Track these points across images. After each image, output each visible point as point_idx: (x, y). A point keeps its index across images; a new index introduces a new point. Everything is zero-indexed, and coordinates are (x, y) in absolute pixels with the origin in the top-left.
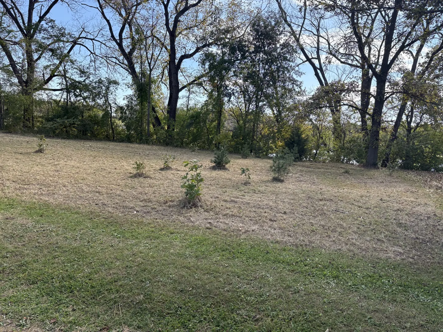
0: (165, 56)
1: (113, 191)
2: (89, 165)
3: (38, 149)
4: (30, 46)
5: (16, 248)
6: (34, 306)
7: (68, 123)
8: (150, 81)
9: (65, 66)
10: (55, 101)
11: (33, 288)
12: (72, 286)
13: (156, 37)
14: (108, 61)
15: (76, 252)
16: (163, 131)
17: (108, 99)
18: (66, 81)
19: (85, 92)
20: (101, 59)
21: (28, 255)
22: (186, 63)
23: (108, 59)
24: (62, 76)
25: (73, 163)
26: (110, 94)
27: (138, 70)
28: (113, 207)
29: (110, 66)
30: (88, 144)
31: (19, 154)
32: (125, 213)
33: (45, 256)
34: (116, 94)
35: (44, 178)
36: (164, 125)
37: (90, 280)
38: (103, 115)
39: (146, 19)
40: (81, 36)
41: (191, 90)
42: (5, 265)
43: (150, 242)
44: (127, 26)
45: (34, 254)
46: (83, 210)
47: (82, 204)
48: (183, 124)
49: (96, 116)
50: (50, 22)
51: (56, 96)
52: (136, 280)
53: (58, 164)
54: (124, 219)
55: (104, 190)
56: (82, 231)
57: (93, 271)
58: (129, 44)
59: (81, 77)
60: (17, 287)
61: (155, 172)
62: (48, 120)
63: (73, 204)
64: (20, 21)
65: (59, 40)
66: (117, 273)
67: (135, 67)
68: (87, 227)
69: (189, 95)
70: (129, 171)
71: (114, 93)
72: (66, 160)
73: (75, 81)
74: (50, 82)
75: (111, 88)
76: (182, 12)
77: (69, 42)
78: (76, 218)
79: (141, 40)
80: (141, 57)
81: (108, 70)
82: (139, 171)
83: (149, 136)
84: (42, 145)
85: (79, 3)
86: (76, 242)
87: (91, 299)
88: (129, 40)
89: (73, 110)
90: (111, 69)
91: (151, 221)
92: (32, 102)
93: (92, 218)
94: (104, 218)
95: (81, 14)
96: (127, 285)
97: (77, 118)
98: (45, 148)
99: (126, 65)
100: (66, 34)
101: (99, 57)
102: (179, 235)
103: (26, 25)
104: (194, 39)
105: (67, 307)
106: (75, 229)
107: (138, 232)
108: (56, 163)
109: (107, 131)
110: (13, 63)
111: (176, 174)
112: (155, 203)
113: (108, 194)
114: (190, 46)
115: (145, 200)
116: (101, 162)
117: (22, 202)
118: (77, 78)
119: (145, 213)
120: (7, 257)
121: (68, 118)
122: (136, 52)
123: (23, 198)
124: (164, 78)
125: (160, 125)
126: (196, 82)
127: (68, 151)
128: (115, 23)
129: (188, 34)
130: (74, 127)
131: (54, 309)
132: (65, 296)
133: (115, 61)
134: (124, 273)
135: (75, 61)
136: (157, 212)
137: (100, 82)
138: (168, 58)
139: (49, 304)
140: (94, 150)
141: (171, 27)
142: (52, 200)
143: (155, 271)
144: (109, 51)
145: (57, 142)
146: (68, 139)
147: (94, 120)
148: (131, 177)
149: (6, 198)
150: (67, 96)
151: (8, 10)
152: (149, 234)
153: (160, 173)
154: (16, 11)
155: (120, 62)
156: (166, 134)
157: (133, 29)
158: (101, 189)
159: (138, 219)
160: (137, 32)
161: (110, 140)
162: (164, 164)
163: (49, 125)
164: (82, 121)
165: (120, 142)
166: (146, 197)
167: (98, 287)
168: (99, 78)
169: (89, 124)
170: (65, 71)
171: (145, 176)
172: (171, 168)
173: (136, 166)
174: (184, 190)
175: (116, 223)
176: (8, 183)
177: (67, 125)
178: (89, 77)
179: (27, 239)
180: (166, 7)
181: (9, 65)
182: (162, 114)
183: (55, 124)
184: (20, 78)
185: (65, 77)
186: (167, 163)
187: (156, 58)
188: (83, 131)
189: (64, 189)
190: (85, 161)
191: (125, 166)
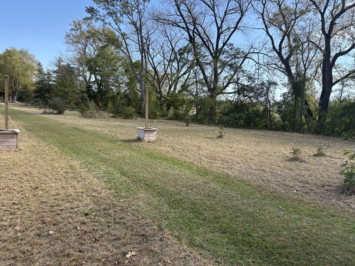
0: (320, 56)
1: (275, 171)
2: (254, 148)
3: (219, 135)
4: (217, 64)
5: (212, 204)
6: (225, 250)
7: (238, 116)
8: (305, 79)
9: (238, 75)
10: (229, 101)
11: (224, 237)
12: (251, 242)
13: (311, 42)
14: (269, 67)
15: (251, 216)
16: (314, 121)
17: (268, 97)
18: (238, 86)
19: (251, 93)
20: (263, 66)
21: (219, 211)
22: (340, 60)
23: (269, 66)
24: (236, 82)
25: (242, 146)
26: (270, 93)
27: (293, 71)
28: (276, 184)
29: (270, 71)
30: (252, 132)
31: (208, 138)
32: (287, 190)
33: (230, 214)
34: (275, 93)
35: (224, 156)
36: (316, 116)
37: (263, 241)
38: (263, 109)
39: (303, 29)
40: (250, 52)
41: (345, 83)
42: (206, 215)
43: (312, 220)
44: (286, 37)
45: (223, 211)
46: (252, 183)
47: (251, 179)
48: (335, 115)
49: (258, 111)
50: (230, 46)
51: (231, 97)
52: (302, 251)
53: (233, 147)
54: (286, 195)
55: (267, 169)
56: (254, 200)
57: (265, 234)
58: (287, 51)
59: (249, 82)
60: (214, 233)
61: (309, 158)
62: (225, 114)
63: (245, 178)
64: (211, 48)
65: (235, 57)
66: (285, 241)
67: (291, 69)
68: (257, 198)
69: (343, 88)
70: (286, 155)
71: (273, 92)
72: (237, 144)
73: (244, 85)
74: (227, 88)
75: (271, 88)
76: (338, 16)
77: (242, 57)
78: (249, 189)
79: (298, 47)
80: (297, 61)
81: (269, 74)
82: (295, 156)
83: (301, 126)
84: (222, 132)
85: (249, 28)
86: (251, 208)
87: (266, 257)
88: (287, 48)
89: (241, 107)
90: (271, 73)
91: (310, 201)
92: (215, 103)
93: (260, 191)
94: (269, 192)
95: (251, 36)
96: (295, 254)
97: (244, 113)
98: (223, 135)
99: (284, 69)
100: (240, 52)
101: (262, 65)
102: (340, 219)
103: (215, 50)
104: (350, 37)
105: (249, 258)
106: (249, 198)
107: (300, 209)
108: (231, 146)
109: (266, 122)
110: (205, 77)
111: (330, 161)
112: (313, 185)
113: (271, 173)
114: (346, 44)
115: (302, 181)
116: (263, 146)
117: (212, 172)
118: (246, 83)
119: (304, 193)
120: (207, 210)
121: (238, 113)
122: (292, 57)
123: (213, 170)
124: (317, 76)
125: (312, 117)
126: (350, 76)
127: (238, 137)
128: (277, 37)
129: (344, 33)
130: (241, 119)
131: (239, 257)
132: (246, 248)
133: (274, 67)
134: (291, 242)
135: (246, 70)
136: (315, 193)
137: (263, 84)
138: (322, 58)
139: (235, 252)
140: (257, 136)
141: (327, 31)
142: (231, 173)
143: (320, 248)
144: (270, 60)
145: (230, 130)
146: (237, 128)
147: (257, 114)
148: (289, 160)
149: (203, 168)
150: (238, 97)
151: (204, 43)
152: (310, 213)
153: (314, 158)
154: (209, 42)
155: (278, 67)
156: (317, 124)
157: (291, 39)
158: (265, 168)
159: (298, 197)
160: (295, 40)
161: (268, 129)
162: (318, 151)
163: (225, 118)
164: (247, 115)
165: (276, 131)
166: (303, 179)
167: (271, 249)
168: (262, 81)
169: (252, 116)
170: (238, 79)
171: (300, 160)
172: (324, 154)
173: (293, 151)
174: (343, 177)
175: (280, 197)
176: (203, 158)
177: (237, 118)
178: (254, 82)
179: (218, 199)
180: (322, 14)
181: (202, 79)
182: (314, 106)
183: (229, 117)
184: (209, 87)
185: (237, 83)
186: (320, 150)
187: (310, 59)
188: (248, 122)
189: (238, 165)
190: (251, 145)
191: (283, 151)
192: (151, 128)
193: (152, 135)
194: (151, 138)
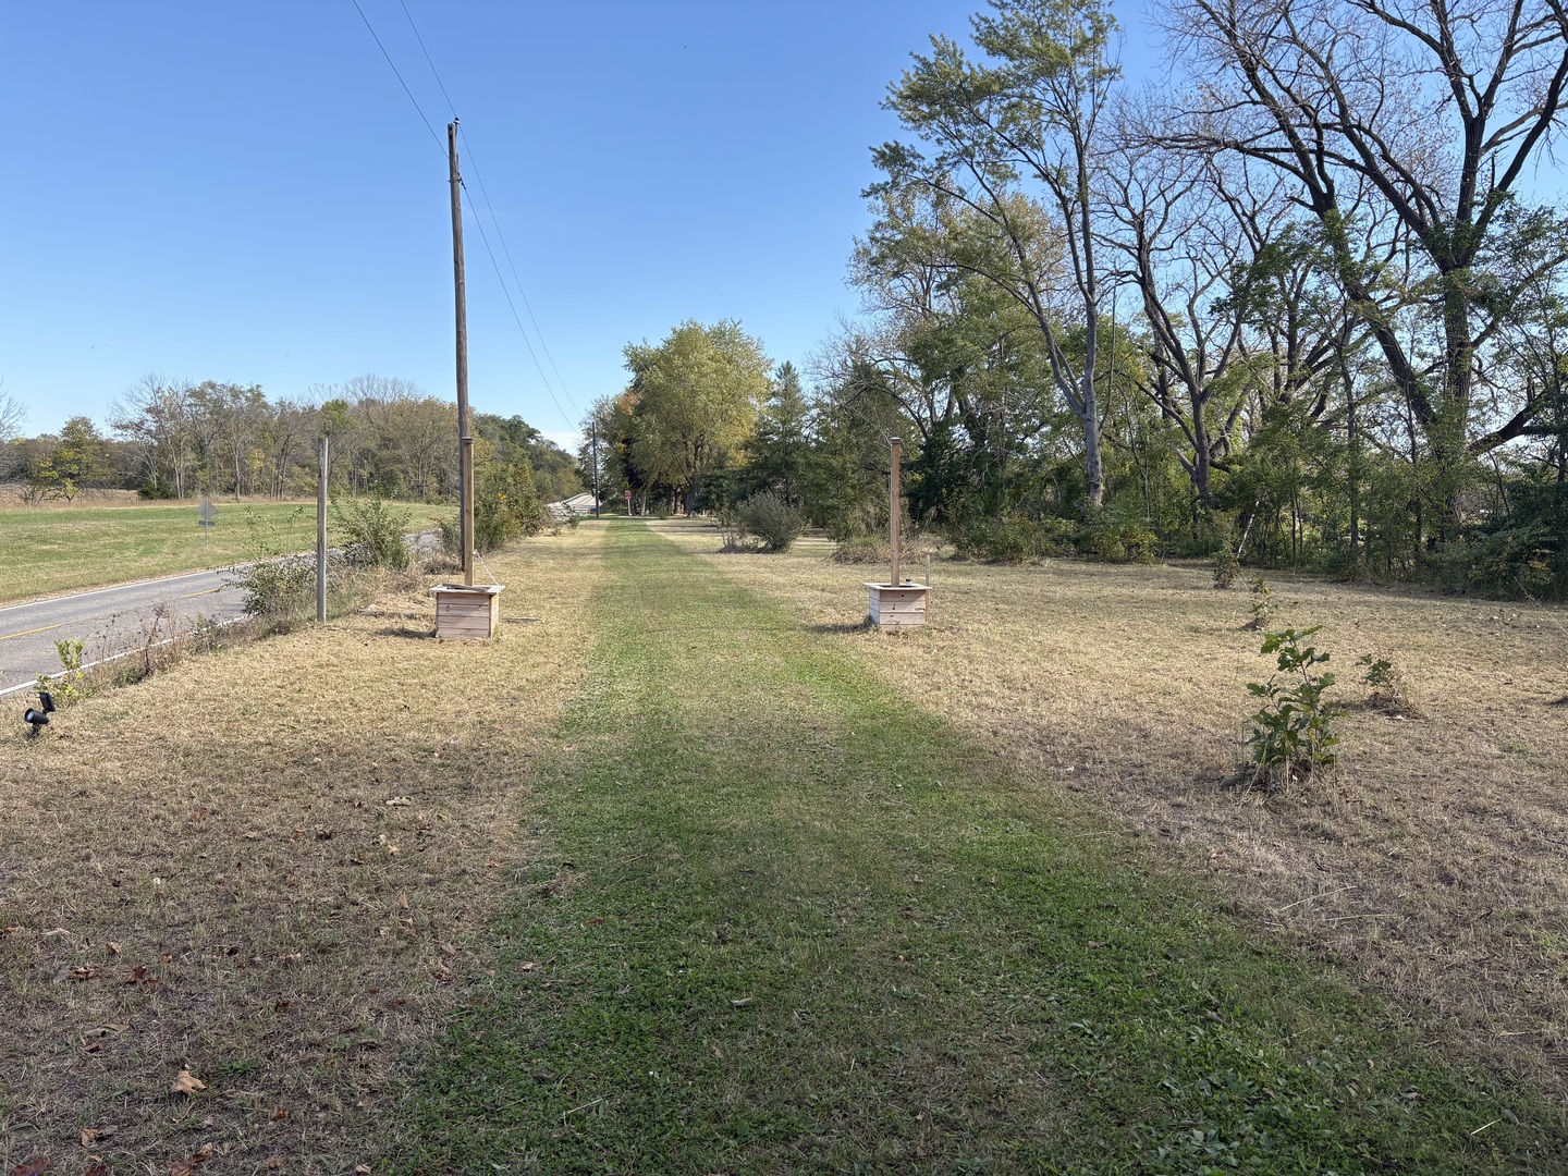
192: (911, 584)
193: (912, 608)
194: (904, 620)
